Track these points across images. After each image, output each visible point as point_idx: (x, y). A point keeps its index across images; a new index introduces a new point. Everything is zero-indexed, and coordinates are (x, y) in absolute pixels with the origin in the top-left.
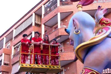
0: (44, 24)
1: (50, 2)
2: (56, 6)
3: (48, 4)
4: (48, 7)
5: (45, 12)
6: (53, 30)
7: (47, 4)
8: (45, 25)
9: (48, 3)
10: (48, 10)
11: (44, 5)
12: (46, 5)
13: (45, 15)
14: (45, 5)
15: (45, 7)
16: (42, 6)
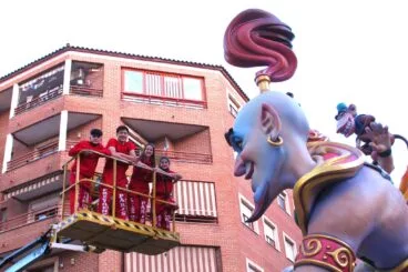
0: (13, 134)
1: (39, 82)
2: (57, 94)
3: (34, 84)
4: (30, 92)
5: (20, 103)
6: (36, 157)
7: (31, 83)
8: (15, 138)
9: (35, 81)
10: (29, 99)
11: (20, 84)
12: (27, 84)
13: (18, 111)
14: (23, 86)
15: (21, 89)
16: (12, 87)
